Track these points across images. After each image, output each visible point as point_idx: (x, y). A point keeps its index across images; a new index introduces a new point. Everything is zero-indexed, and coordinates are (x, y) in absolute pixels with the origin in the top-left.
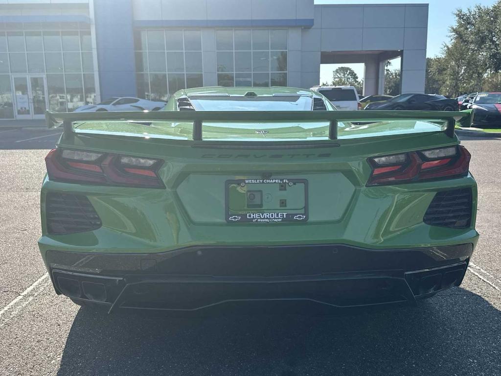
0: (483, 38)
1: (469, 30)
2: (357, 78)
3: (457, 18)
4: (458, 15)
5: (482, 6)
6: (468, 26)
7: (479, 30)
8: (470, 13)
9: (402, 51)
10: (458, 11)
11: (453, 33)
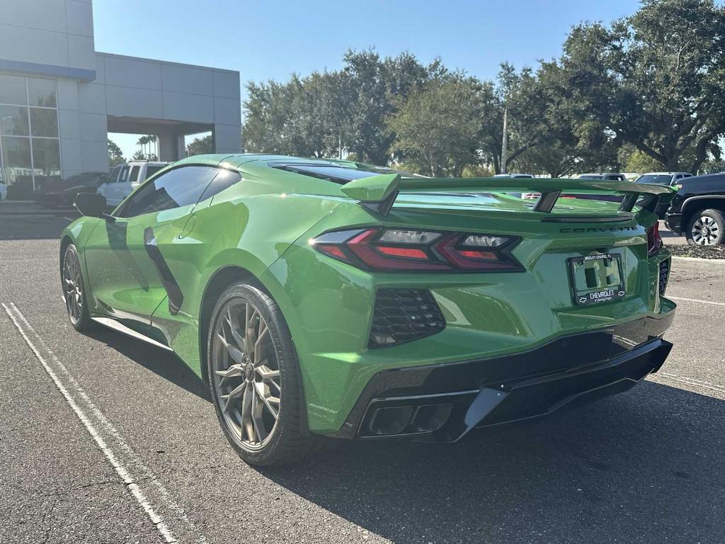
0: (281, 118)
1: (264, 107)
2: (121, 153)
3: (250, 92)
4: (250, 89)
5: (275, 82)
6: (262, 103)
7: (276, 109)
8: (264, 88)
9: (213, 125)
10: (250, 84)
11: (248, 109)
